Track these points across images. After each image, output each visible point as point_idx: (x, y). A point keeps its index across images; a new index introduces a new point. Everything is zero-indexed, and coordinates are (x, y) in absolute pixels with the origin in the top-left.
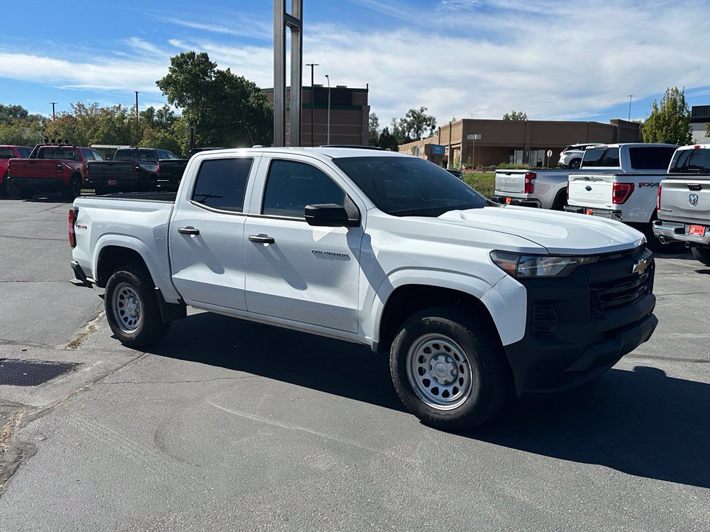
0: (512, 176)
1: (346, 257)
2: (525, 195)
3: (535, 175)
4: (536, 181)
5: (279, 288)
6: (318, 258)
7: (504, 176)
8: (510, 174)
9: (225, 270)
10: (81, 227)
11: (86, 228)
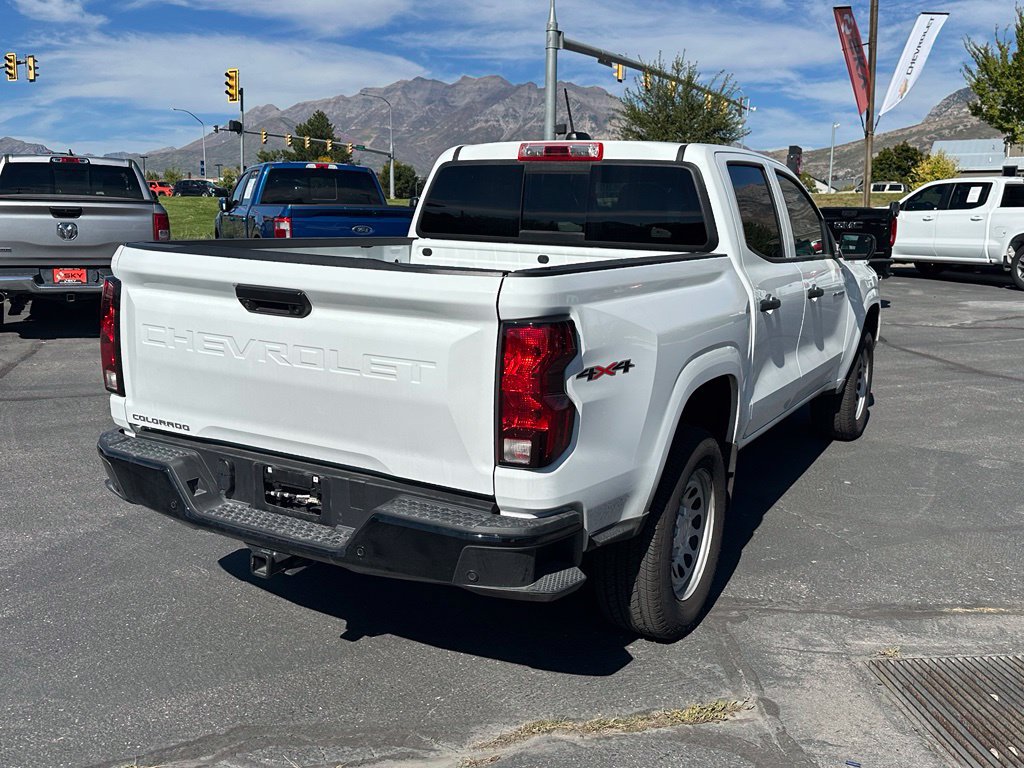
1: (843, 294)
10: (603, 371)
11: (627, 366)
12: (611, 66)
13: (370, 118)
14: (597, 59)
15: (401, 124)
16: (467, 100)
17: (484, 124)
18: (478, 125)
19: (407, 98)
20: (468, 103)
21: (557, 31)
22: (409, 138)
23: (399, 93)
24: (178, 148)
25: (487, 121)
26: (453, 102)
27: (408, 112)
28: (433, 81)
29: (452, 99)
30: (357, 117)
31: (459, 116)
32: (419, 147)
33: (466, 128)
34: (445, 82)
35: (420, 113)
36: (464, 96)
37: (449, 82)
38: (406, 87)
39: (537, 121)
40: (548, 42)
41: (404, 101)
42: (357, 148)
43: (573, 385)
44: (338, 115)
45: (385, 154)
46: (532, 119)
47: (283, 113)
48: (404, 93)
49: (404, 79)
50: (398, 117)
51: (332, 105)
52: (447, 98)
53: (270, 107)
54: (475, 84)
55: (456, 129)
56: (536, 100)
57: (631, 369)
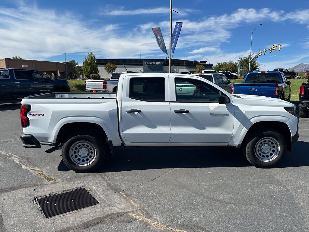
0: (96, 82)
1: (227, 115)
2: (104, 90)
3: (106, 82)
4: (107, 84)
6: (213, 116)
7: (92, 82)
8: (95, 82)
10: (37, 115)
11: (43, 115)
43: (28, 116)
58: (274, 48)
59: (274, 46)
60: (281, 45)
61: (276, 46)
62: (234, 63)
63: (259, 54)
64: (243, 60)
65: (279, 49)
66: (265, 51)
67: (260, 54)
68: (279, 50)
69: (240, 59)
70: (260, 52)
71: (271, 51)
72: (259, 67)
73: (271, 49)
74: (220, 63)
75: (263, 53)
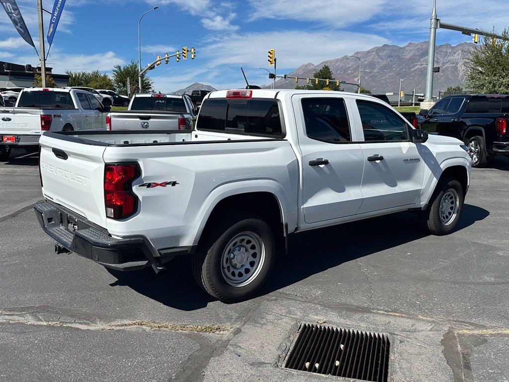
1: (418, 160)
5: (382, 190)
6: (405, 164)
9: (346, 188)
10: (157, 185)
11: (174, 184)
12: (470, 35)
13: (358, 66)
14: (461, 32)
15: (375, 69)
16: (411, 54)
17: (419, 67)
18: (417, 67)
19: (378, 55)
20: (412, 56)
21: (436, 19)
22: (378, 75)
23: (374, 53)
24: (267, 86)
25: (421, 65)
26: (403, 56)
27: (379, 62)
28: (393, 46)
29: (403, 54)
30: (352, 67)
31: (406, 63)
32: (383, 80)
33: (410, 69)
34: (399, 46)
35: (385, 63)
36: (409, 53)
37: (402, 46)
38: (378, 50)
39: (451, 63)
40: (431, 25)
41: (376, 57)
42: (342, 82)
43: (136, 189)
44: (342, 66)
45: (356, 85)
46: (447, 63)
47: (316, 67)
48: (377, 53)
49: (378, 46)
50: (372, 65)
51: (340, 61)
52: (400, 54)
53: (310, 64)
54: (416, 46)
55: (404, 70)
56: (450, 53)
57: (176, 185)
58: (185, 53)
59: (185, 50)
60: (194, 50)
61: (188, 51)
62: (102, 75)
63: (156, 63)
64: (122, 70)
65: (193, 55)
66: (168, 58)
67: (159, 62)
68: (193, 57)
69: (116, 69)
70: (158, 59)
71: (179, 59)
72: (152, 85)
73: (178, 56)
74: (73, 73)
75: (164, 62)
